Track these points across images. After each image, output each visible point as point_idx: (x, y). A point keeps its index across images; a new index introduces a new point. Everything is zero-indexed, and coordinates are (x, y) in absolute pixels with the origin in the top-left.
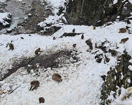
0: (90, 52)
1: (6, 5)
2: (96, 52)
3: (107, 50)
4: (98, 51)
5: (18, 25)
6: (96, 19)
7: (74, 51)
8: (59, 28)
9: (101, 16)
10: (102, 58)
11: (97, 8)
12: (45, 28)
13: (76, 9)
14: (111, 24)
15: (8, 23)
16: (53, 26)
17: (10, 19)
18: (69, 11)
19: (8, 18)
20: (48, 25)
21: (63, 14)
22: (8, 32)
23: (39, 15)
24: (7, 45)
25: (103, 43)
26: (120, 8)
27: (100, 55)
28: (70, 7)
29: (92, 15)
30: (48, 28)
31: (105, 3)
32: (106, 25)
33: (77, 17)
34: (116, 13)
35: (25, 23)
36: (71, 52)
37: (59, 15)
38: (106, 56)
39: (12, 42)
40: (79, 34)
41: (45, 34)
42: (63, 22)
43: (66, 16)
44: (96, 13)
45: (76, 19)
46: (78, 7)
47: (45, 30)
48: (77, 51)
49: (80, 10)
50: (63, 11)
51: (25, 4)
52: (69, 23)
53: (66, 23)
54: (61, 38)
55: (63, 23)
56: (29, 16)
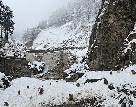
0: (114, 97)
1: (43, 56)
2: (119, 97)
3: (129, 92)
4: (121, 95)
5: (49, 71)
6: (114, 65)
7: (98, 98)
8: (83, 74)
9: (117, 62)
10: (126, 102)
11: (113, 56)
12: (70, 74)
13: (96, 58)
14: (127, 68)
15: (42, 70)
16: (77, 72)
17: (43, 66)
18: (90, 59)
19: (42, 66)
20: (72, 72)
21: (86, 62)
22: (41, 77)
23: (66, 63)
24: (39, 89)
25: (124, 86)
26: (130, 55)
27: (123, 99)
28: (91, 57)
29: (110, 61)
30: (72, 74)
31: (118, 52)
32: (123, 69)
33: (98, 64)
34: (128, 59)
35: (54, 70)
36: (95, 99)
37: (82, 63)
38: (129, 99)
39: (43, 86)
40: (100, 80)
41: (70, 80)
42: (86, 68)
43: (89, 63)
44: (113, 60)
45: (97, 65)
46: (97, 56)
47: (70, 77)
48: (100, 98)
49: (99, 58)
50: (86, 60)
51: (55, 55)
52: (91, 70)
53: (88, 70)
54: (84, 84)
55: (85, 70)
56: (58, 64)
